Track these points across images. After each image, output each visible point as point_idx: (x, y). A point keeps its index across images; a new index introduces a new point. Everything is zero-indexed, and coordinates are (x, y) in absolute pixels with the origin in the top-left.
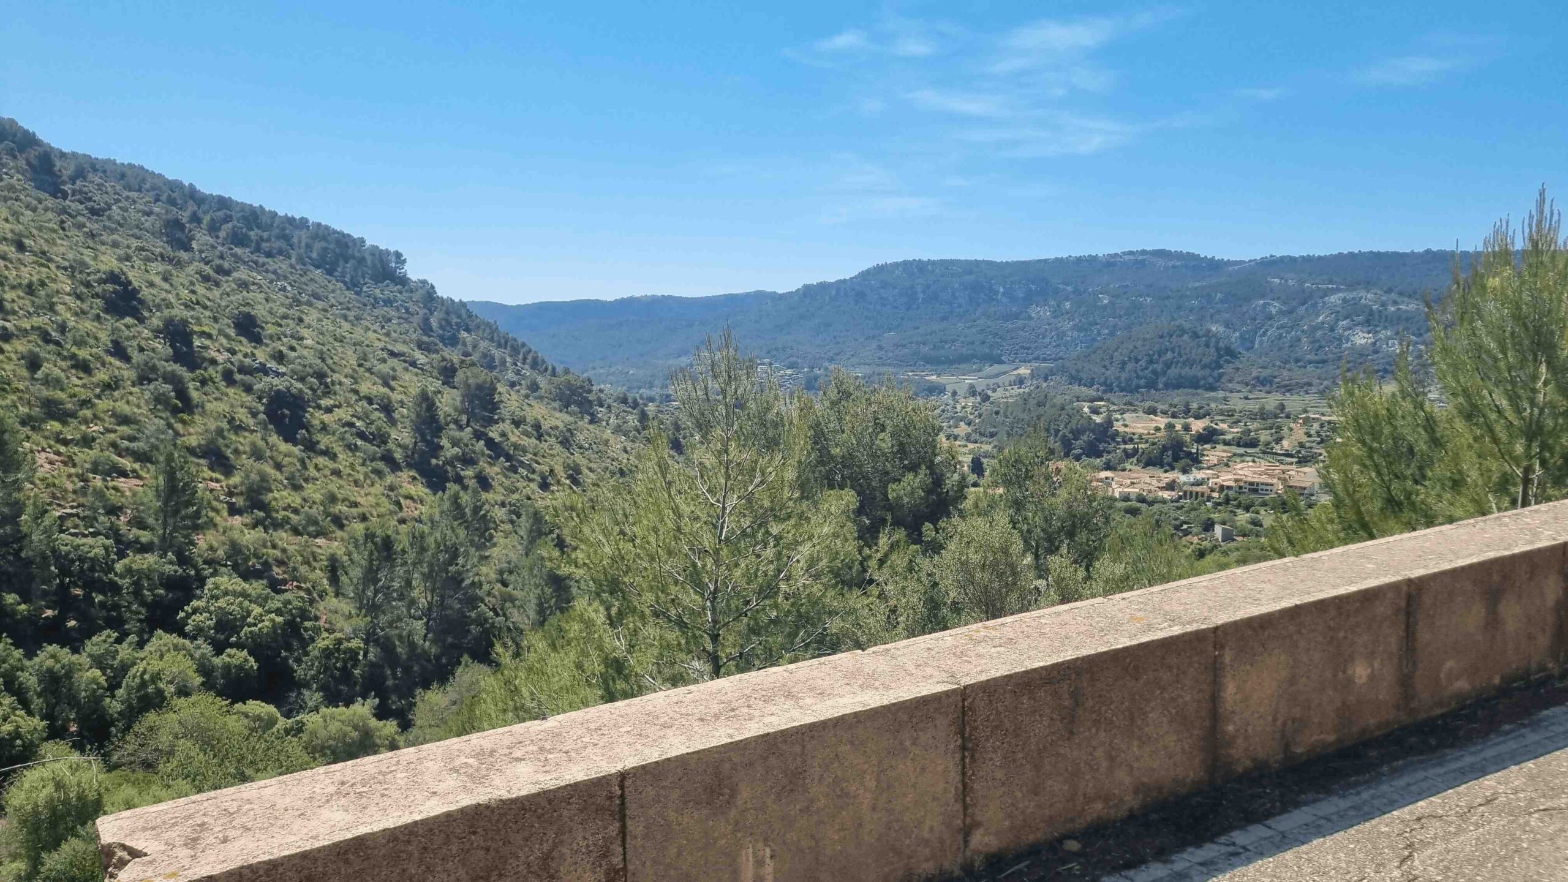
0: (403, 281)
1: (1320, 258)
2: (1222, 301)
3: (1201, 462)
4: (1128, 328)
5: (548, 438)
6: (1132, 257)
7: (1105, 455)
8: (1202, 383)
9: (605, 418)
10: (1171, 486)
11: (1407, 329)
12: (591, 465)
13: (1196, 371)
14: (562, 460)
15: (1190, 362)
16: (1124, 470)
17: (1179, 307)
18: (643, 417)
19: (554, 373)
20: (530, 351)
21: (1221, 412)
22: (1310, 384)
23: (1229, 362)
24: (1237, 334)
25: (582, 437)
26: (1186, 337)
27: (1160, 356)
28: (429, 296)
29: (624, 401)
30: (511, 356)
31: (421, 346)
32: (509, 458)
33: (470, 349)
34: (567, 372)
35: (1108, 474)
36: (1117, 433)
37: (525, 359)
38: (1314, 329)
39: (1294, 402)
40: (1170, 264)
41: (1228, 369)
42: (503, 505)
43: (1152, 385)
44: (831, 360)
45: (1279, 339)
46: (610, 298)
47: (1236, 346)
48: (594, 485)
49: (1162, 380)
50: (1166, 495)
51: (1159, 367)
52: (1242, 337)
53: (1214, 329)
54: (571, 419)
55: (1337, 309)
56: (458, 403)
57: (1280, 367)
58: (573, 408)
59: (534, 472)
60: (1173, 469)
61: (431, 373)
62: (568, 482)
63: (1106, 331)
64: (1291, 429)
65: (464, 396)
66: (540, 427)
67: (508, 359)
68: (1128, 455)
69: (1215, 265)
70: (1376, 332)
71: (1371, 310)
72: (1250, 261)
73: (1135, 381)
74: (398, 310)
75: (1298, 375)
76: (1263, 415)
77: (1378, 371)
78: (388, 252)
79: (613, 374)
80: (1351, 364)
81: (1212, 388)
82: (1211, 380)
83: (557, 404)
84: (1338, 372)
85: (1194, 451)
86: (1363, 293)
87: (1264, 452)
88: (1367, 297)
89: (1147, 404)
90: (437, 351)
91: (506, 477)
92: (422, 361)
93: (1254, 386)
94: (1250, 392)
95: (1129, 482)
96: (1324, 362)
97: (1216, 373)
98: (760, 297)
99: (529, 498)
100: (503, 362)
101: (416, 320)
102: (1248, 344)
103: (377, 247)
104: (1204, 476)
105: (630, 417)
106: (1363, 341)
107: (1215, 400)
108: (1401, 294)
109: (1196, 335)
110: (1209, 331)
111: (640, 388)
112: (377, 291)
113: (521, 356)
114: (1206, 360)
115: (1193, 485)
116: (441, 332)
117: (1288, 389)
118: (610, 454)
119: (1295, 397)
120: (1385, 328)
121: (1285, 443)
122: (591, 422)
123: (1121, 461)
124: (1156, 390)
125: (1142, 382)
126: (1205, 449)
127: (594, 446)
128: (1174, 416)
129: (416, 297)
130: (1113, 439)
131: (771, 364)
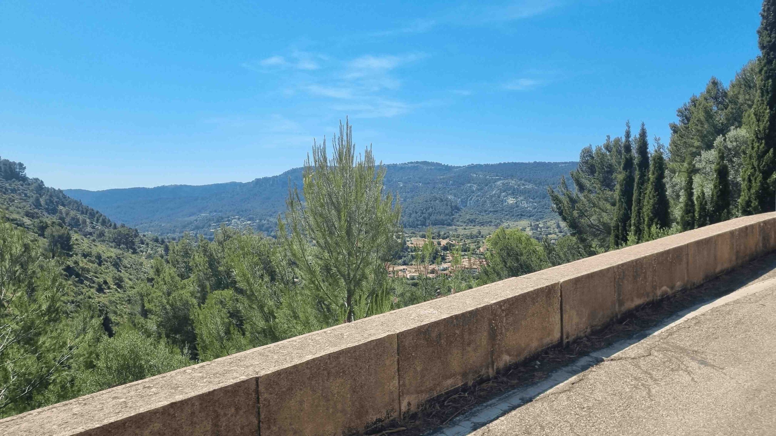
0: (24, 179)
1: (492, 165)
2: (452, 185)
3: (446, 259)
4: (412, 197)
5: (106, 263)
6: (412, 165)
7: (403, 258)
8: (445, 222)
9: (145, 250)
10: (433, 272)
11: (529, 197)
12: (130, 277)
13: (442, 217)
14: (111, 275)
15: (440, 213)
16: (412, 265)
17: (434, 188)
18: (167, 249)
19: (115, 228)
20: (101, 215)
21: (454, 236)
22: (491, 222)
23: (457, 212)
24: (460, 200)
25: (126, 262)
26: (437, 201)
27: (426, 210)
28: (40, 187)
29: (156, 240)
30: (89, 218)
31: (27, 214)
32: (77, 275)
33: (64, 215)
34: (123, 226)
35: (404, 267)
36: (408, 247)
37: (98, 220)
38: (492, 197)
39: (485, 230)
40: (429, 168)
41: (456, 216)
42: (73, 302)
43: (424, 224)
44: (271, 216)
45: (478, 201)
46: (151, 186)
47: (459, 205)
48: (131, 287)
49: (428, 221)
50: (431, 276)
51: (426, 215)
52: (462, 201)
53: (450, 197)
54: (121, 252)
55: (500, 188)
56: (47, 247)
57: (478, 214)
58: (122, 246)
59: (94, 282)
60: (433, 263)
61: (33, 230)
62: (115, 287)
63: (402, 199)
64: (483, 243)
65: (50, 242)
66: (101, 257)
67: (88, 220)
68: (413, 257)
69: (448, 168)
70: (517, 198)
71: (514, 188)
72: (463, 166)
73: (416, 222)
74: (20, 194)
75: (486, 218)
76: (471, 237)
77: (518, 215)
78: (14, 163)
79: (152, 226)
80: (507, 213)
81: (450, 225)
82: (449, 221)
83: (113, 244)
84: (502, 216)
85: (442, 254)
86: (510, 181)
87: (473, 254)
88: (512, 182)
89: (421, 233)
90: (38, 218)
91: (76, 286)
92: (28, 223)
93: (468, 223)
94: (466, 226)
95: (414, 270)
96: (496, 211)
97: (451, 218)
98: (234, 184)
99: (90, 298)
100: (84, 222)
101: (31, 200)
102: (464, 204)
103: (8, 161)
104: (447, 266)
105: (159, 249)
106: (512, 202)
107: (452, 230)
108: (525, 181)
109: (442, 200)
110: (447, 198)
111: (168, 233)
112: (7, 185)
113: (95, 219)
114: (447, 212)
115: (442, 270)
116: (47, 206)
117: (482, 224)
118: (143, 270)
119: (485, 228)
120: (520, 196)
121: (481, 249)
122: (133, 253)
123: (411, 261)
124: (426, 226)
125: (419, 223)
126: (447, 254)
127: (134, 266)
128: (433, 238)
129: (32, 187)
130: (407, 251)
131: (239, 219)
